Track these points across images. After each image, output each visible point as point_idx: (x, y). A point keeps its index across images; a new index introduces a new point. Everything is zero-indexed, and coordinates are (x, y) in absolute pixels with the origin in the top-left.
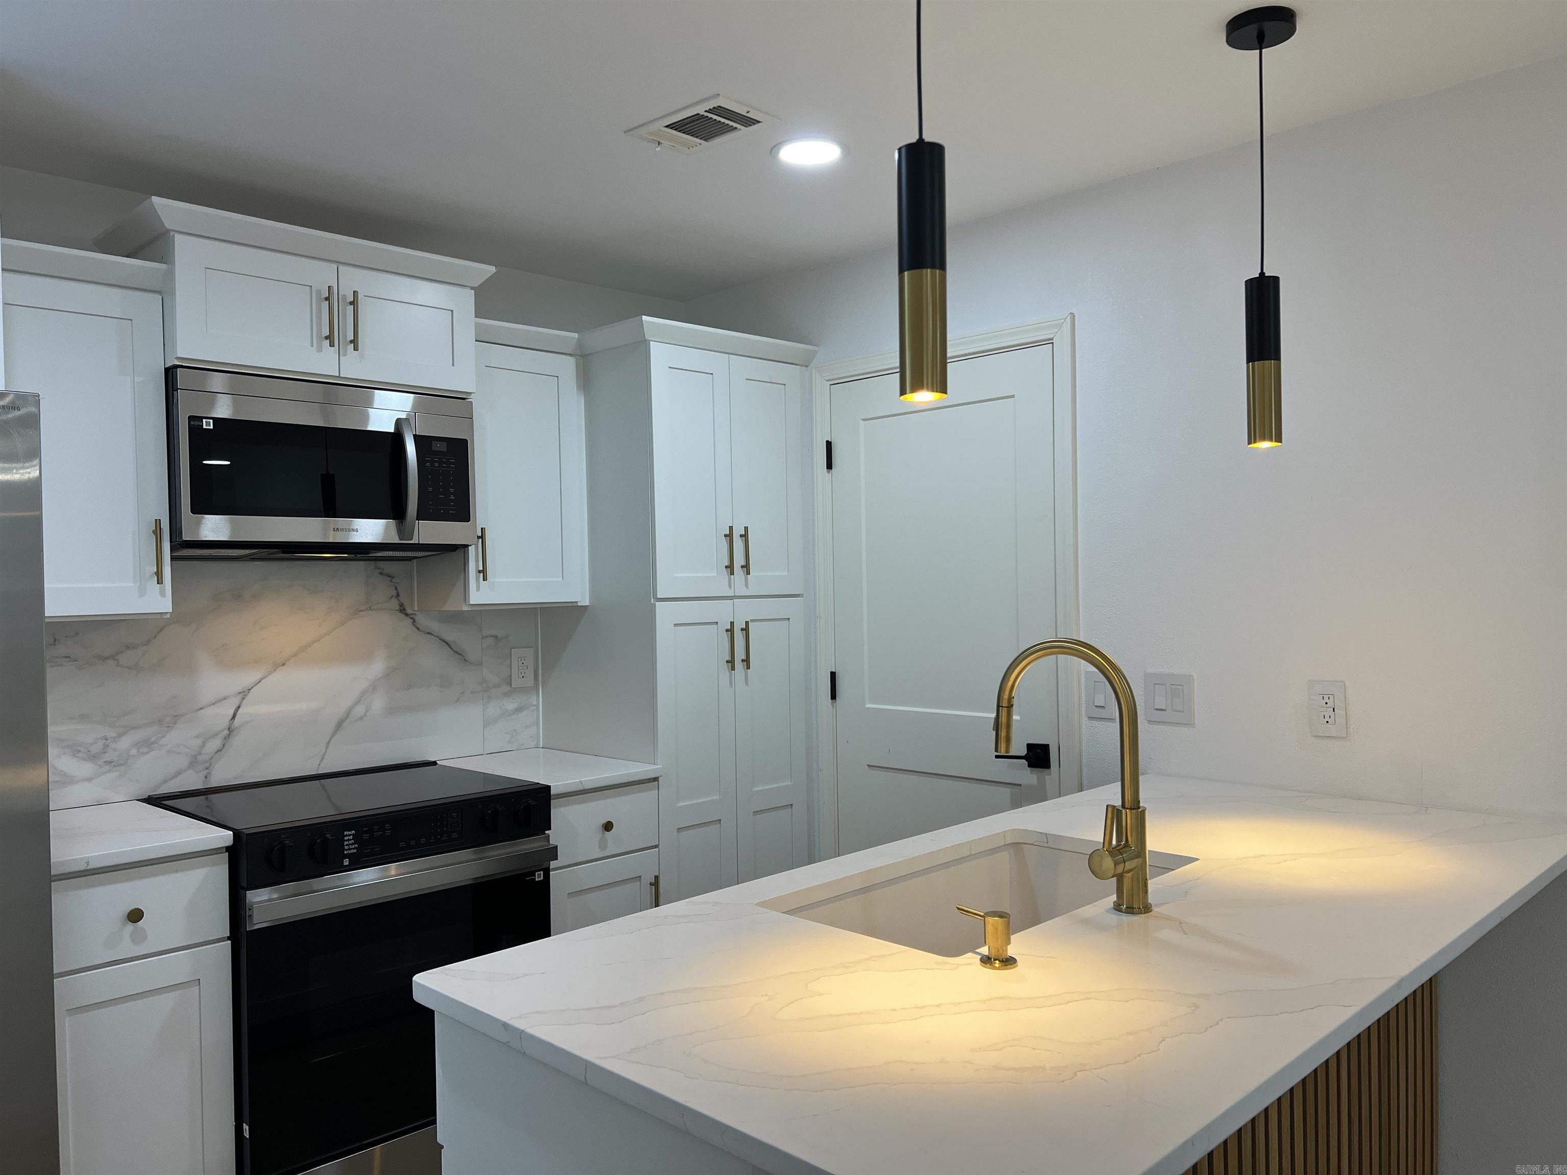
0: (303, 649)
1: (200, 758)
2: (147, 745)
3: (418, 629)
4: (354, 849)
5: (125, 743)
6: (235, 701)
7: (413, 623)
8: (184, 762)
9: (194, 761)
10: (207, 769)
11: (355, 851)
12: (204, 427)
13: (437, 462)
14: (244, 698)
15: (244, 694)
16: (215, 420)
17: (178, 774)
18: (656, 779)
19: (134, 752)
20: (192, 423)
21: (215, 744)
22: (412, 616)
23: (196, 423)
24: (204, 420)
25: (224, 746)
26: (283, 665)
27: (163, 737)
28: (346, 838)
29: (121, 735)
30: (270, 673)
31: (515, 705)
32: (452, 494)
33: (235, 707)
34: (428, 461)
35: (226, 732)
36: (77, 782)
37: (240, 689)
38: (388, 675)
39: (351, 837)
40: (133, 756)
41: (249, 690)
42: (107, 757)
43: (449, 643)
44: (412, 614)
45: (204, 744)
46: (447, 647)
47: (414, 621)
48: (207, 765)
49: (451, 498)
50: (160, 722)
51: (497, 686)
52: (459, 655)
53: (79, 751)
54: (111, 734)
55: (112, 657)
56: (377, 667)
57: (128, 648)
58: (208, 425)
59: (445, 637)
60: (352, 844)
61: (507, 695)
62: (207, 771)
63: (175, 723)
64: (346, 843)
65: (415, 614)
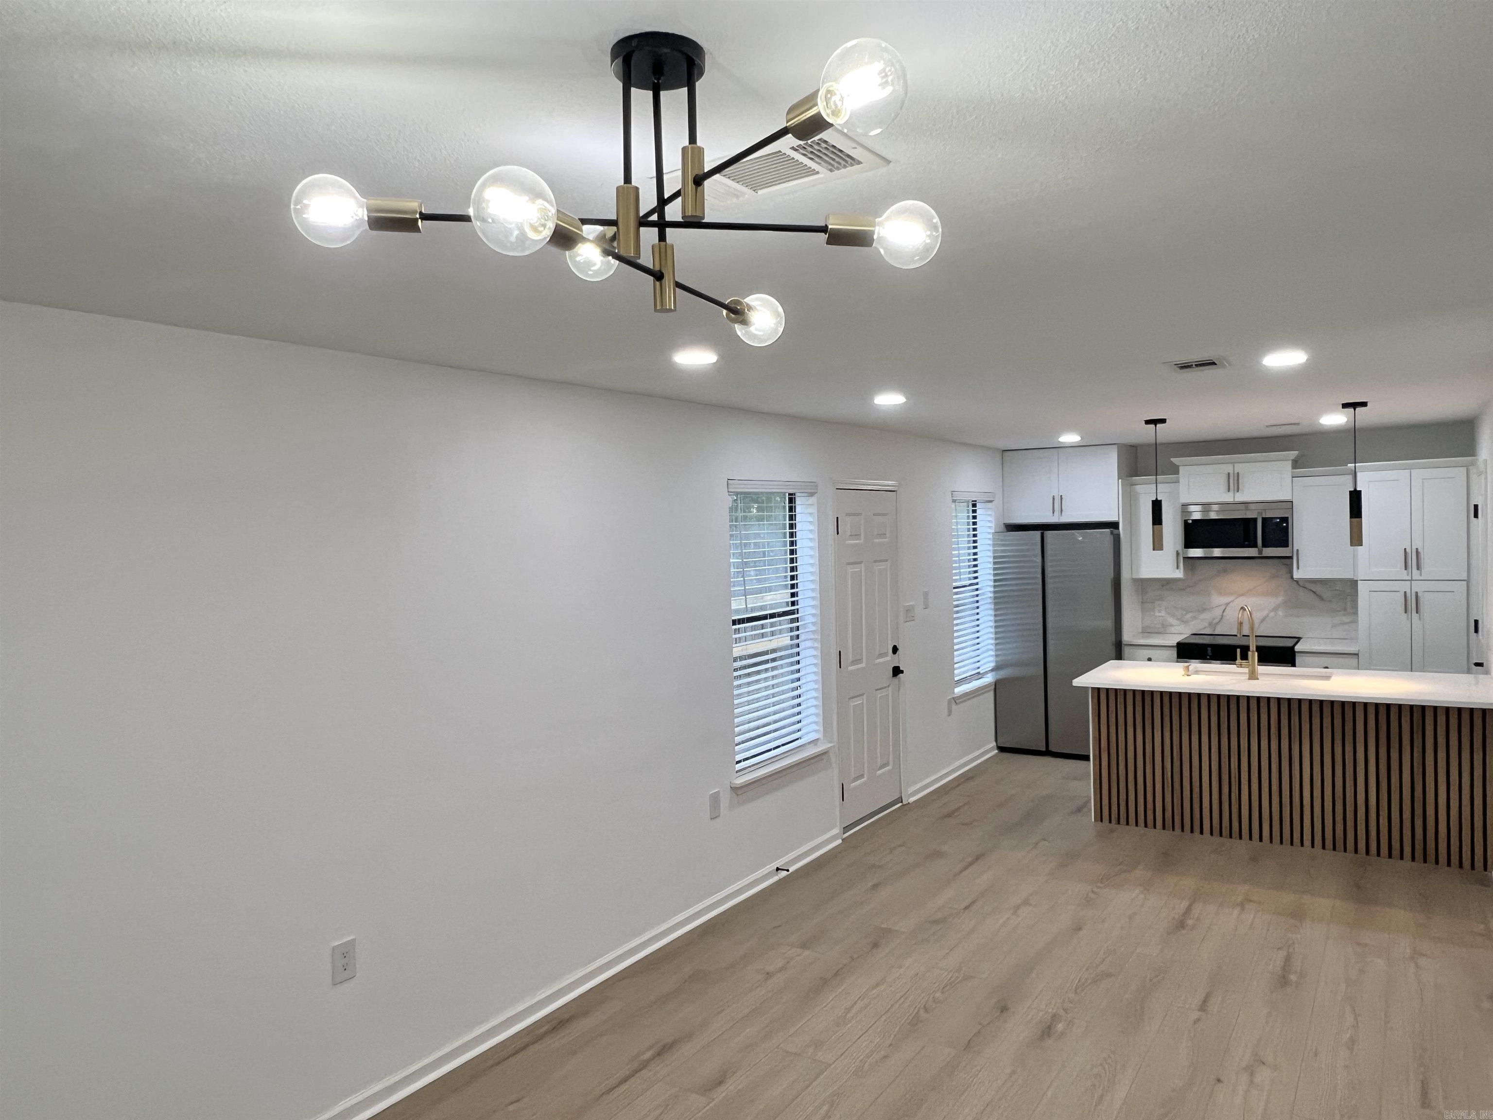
0: (1250, 590)
1: (1212, 623)
2: (1194, 618)
3: (1299, 586)
5: (1189, 616)
6: (1224, 607)
7: (1296, 583)
8: (1206, 624)
9: (1210, 624)
12: (1189, 523)
14: (1227, 606)
15: (1228, 604)
16: (1192, 520)
17: (1205, 628)
18: (1357, 654)
20: (1185, 522)
21: (1216, 620)
24: (1189, 521)
25: (1219, 621)
26: (1242, 595)
27: (1200, 616)
29: (1187, 613)
30: (1237, 598)
31: (1348, 620)
33: (1224, 609)
35: (1221, 617)
37: (1225, 602)
38: (1285, 602)
45: (1213, 619)
46: (1313, 593)
48: (1215, 626)
50: (1201, 611)
51: (1340, 611)
52: (1321, 598)
56: (1280, 599)
59: (1313, 590)
61: (1344, 615)
62: (1213, 628)
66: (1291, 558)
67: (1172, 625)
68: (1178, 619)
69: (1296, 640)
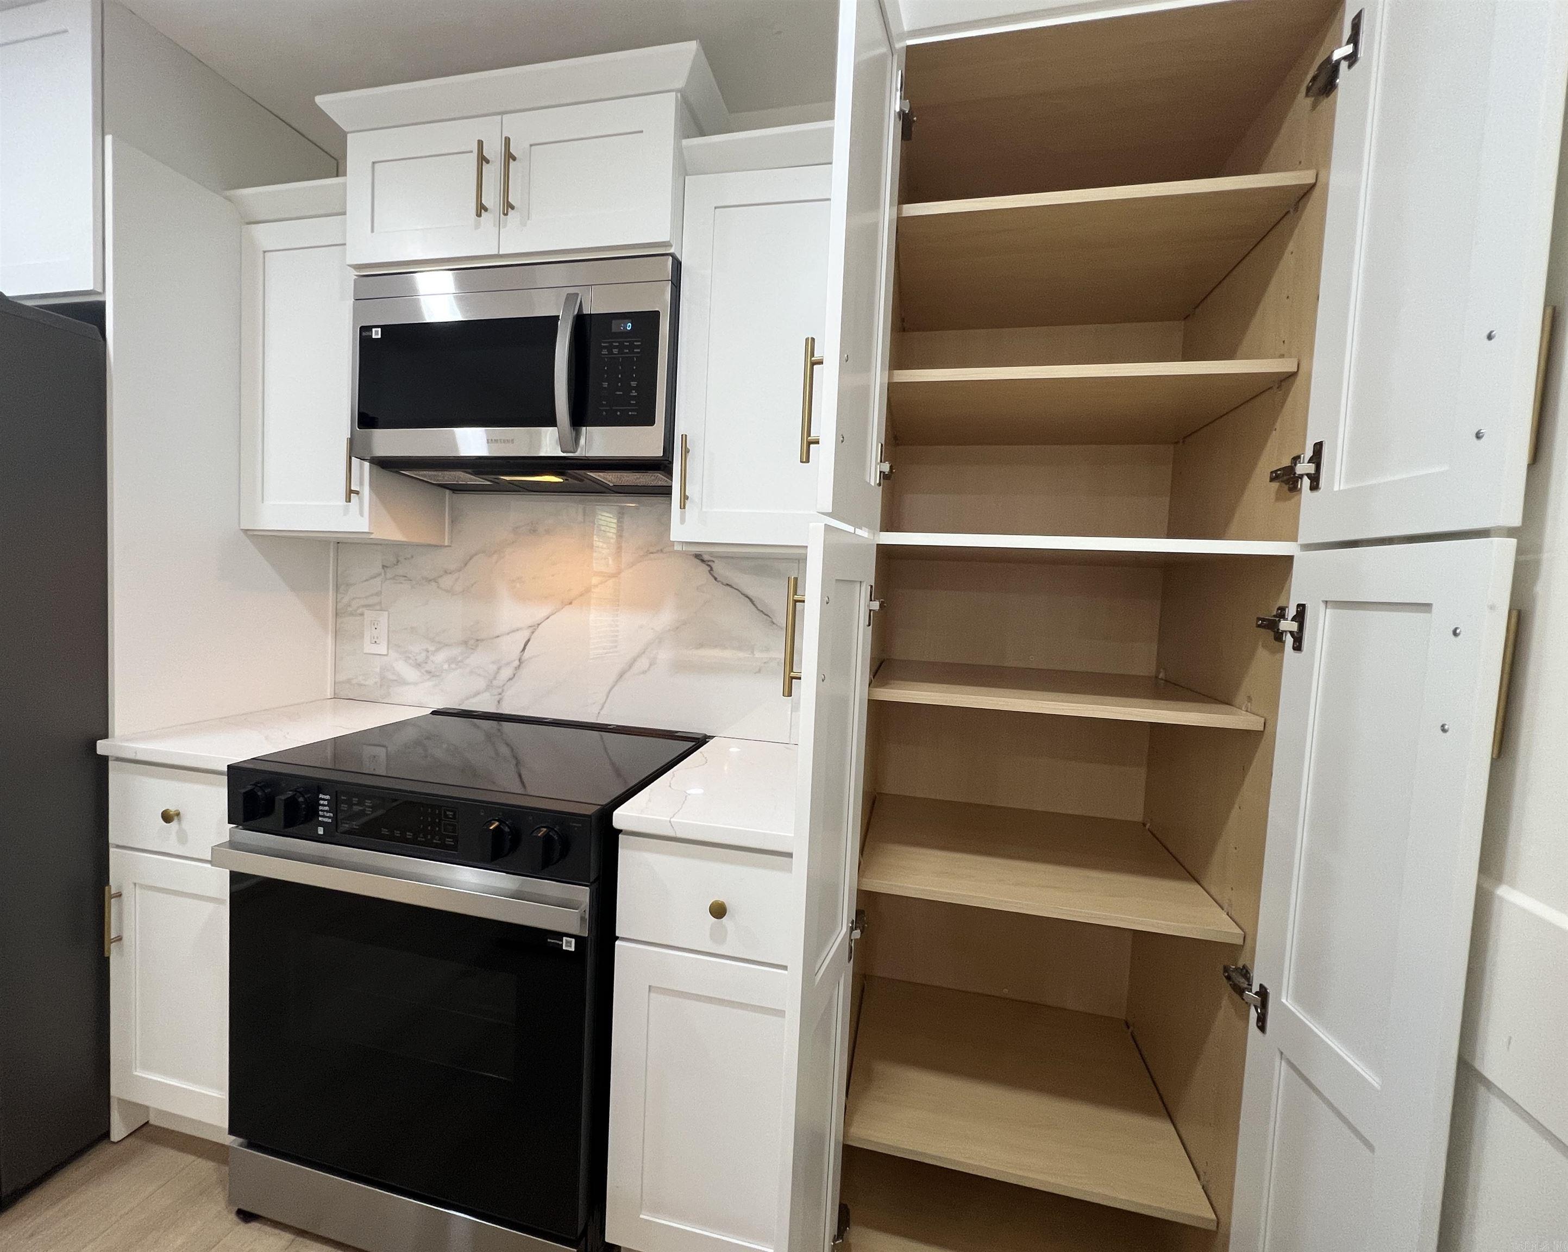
0: (588, 589)
1: (495, 683)
2: (455, 662)
3: (716, 579)
4: (329, 817)
5: (440, 657)
6: (525, 634)
7: (709, 572)
8: (481, 684)
9: (490, 684)
10: (500, 694)
11: (330, 821)
12: (374, 337)
13: (616, 347)
14: (533, 633)
15: (534, 628)
16: (383, 328)
17: (477, 694)
19: (446, 666)
20: (364, 334)
21: (506, 673)
22: (709, 563)
23: (368, 333)
24: (374, 330)
25: (514, 675)
26: (571, 603)
27: (468, 657)
28: (322, 802)
29: (437, 650)
30: (558, 610)
32: (634, 388)
33: (526, 640)
34: (605, 347)
35: (517, 663)
36: (408, 684)
37: (530, 622)
38: (677, 628)
39: (326, 803)
40: (446, 670)
41: (539, 625)
42: (429, 667)
43: (754, 600)
44: (709, 561)
45: (499, 669)
46: (750, 604)
47: (711, 569)
48: (500, 690)
49: (631, 394)
50: (465, 643)
52: (766, 616)
53: (410, 658)
54: (432, 648)
55: (435, 580)
56: (666, 617)
57: (446, 572)
58: (376, 334)
59: (750, 592)
60: (327, 811)
62: (500, 696)
63: (477, 646)
64: (321, 808)
65: (713, 561)
66: (663, 465)
67: (402, 682)
68: (418, 665)
69: (690, 744)
